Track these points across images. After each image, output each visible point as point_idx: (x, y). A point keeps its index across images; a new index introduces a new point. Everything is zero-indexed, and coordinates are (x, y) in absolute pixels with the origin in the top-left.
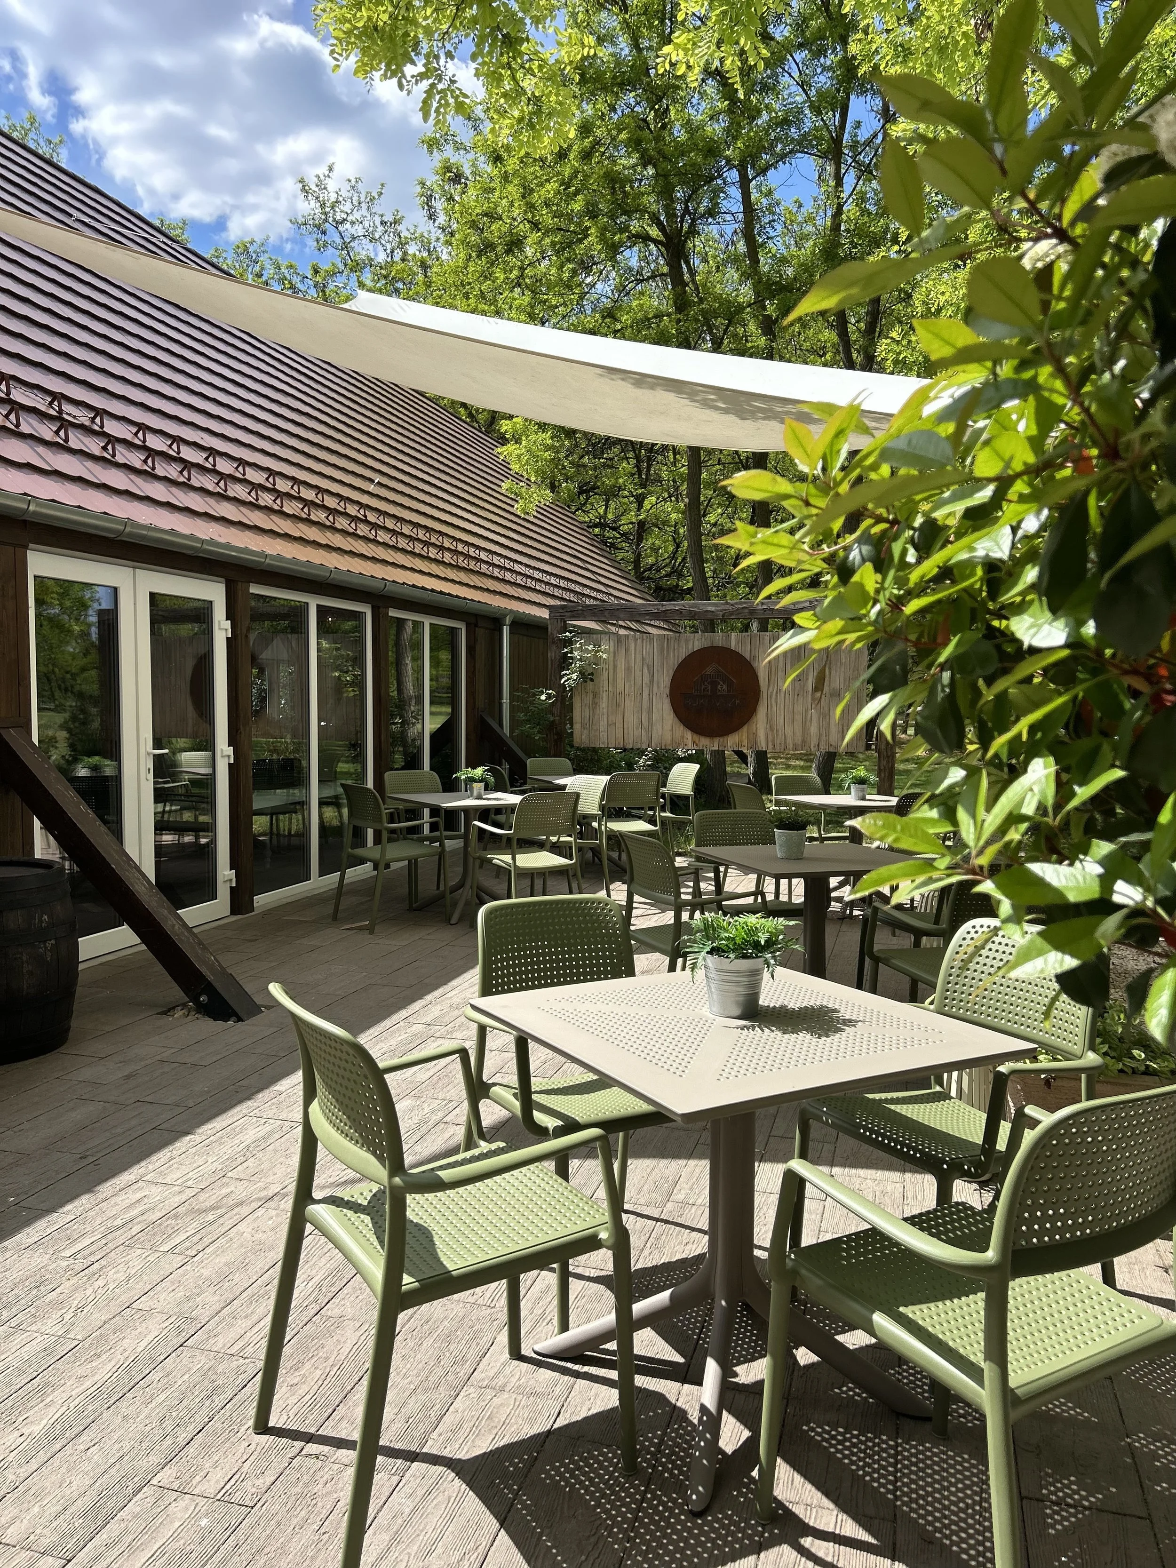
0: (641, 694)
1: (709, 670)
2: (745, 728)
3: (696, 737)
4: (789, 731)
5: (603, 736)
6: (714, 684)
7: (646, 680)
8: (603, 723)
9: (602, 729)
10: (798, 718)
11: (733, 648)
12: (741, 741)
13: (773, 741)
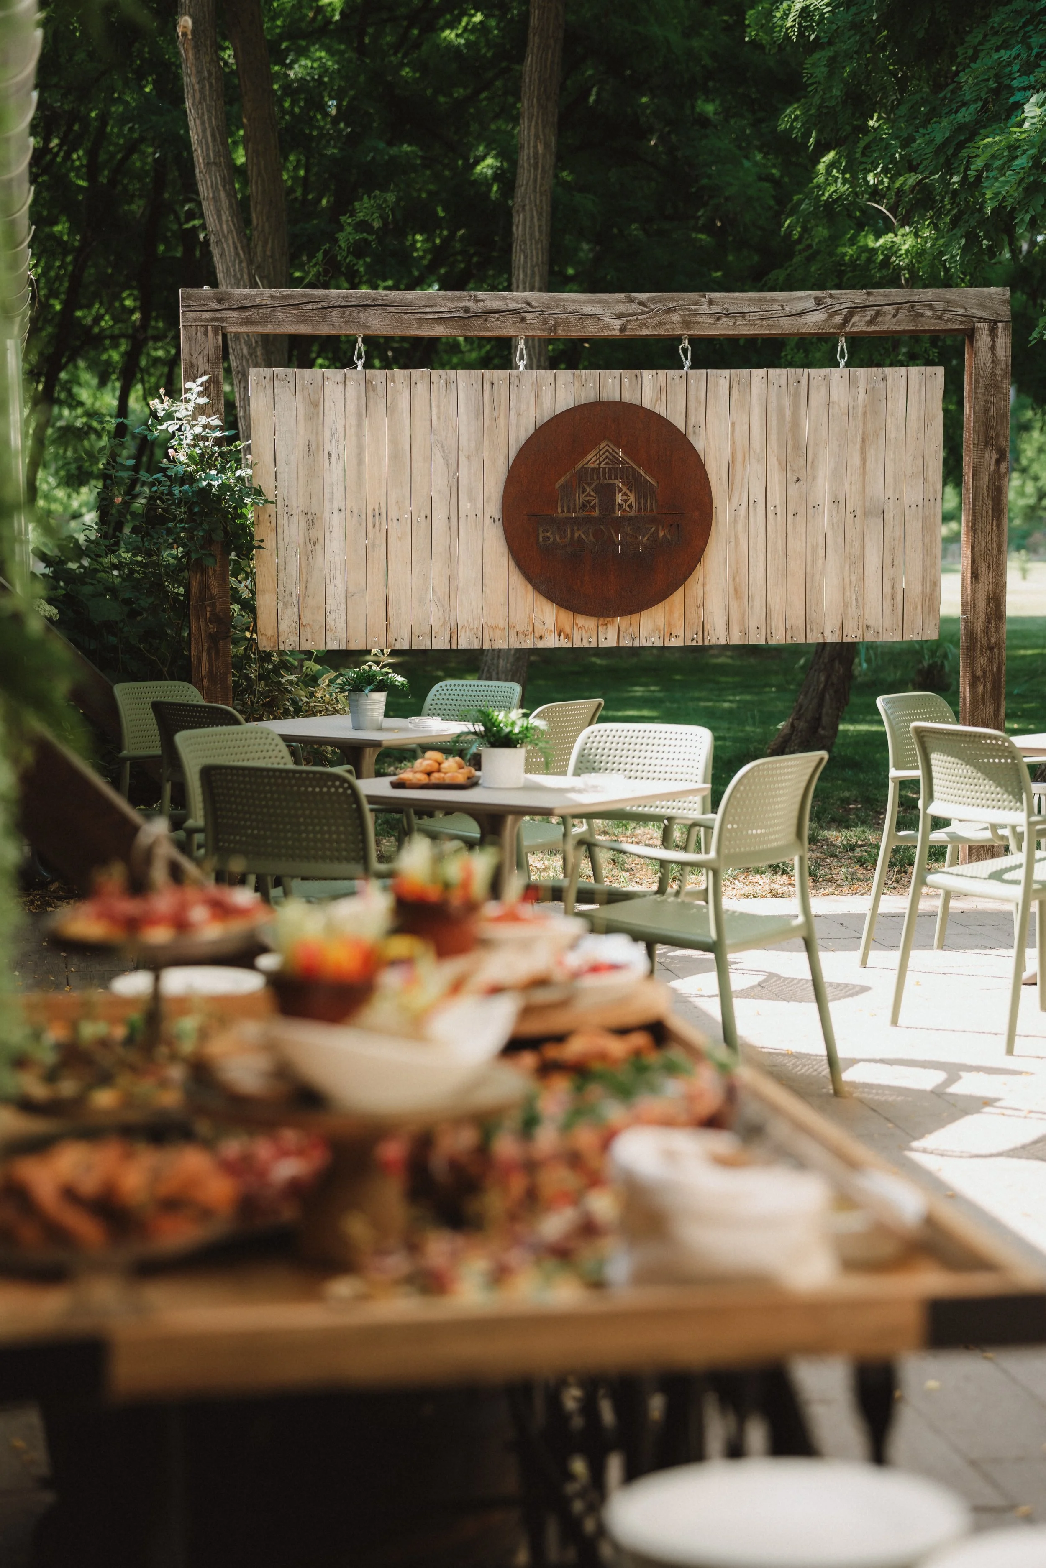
0: (429, 517)
1: (593, 460)
2: (678, 594)
3: (566, 618)
4: (776, 601)
5: (336, 620)
6: (607, 493)
7: (440, 482)
8: (336, 590)
9: (331, 605)
10: (796, 567)
11: (647, 404)
12: (668, 624)
13: (742, 622)
